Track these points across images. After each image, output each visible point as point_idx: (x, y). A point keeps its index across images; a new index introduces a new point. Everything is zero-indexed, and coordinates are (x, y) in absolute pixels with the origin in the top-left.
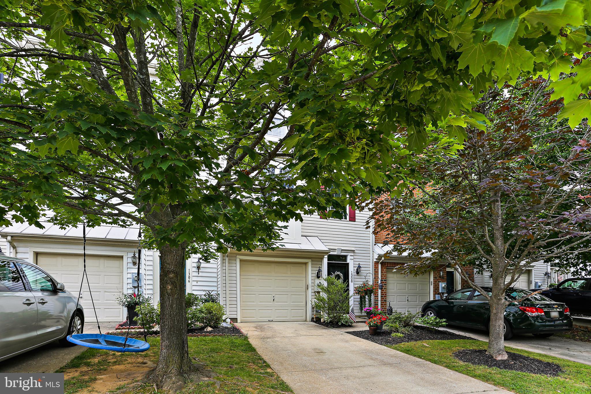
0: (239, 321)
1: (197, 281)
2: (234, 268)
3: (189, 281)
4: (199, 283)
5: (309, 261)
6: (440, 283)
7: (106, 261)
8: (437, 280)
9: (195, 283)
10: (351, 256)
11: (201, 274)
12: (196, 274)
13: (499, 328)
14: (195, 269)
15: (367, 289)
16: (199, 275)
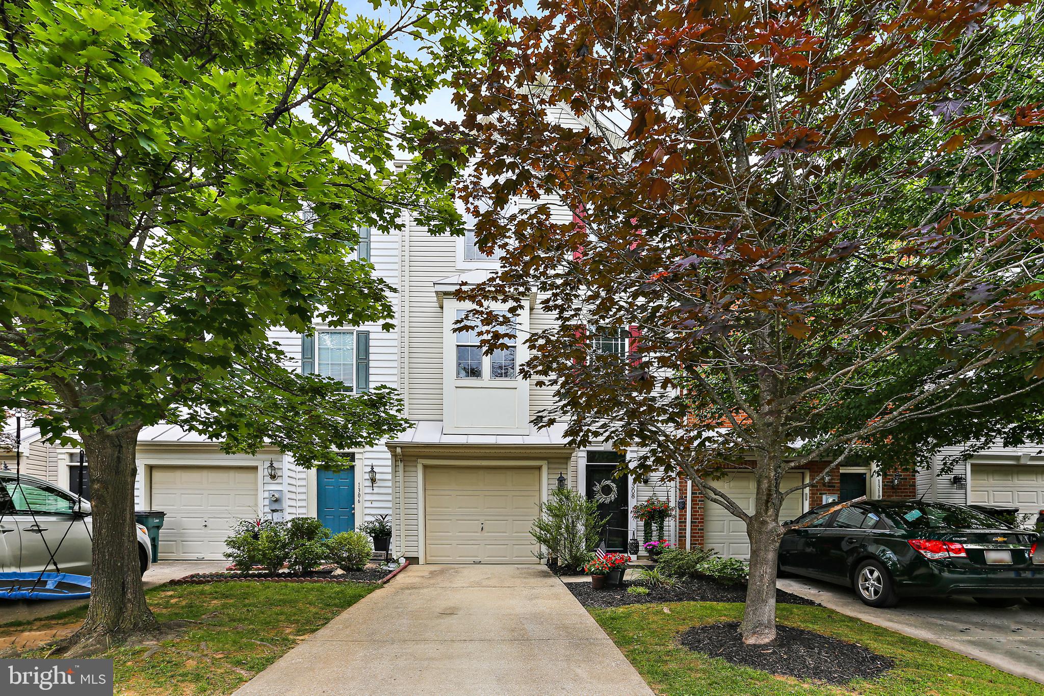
0: (421, 561)
1: (372, 501)
2: (413, 479)
3: (359, 502)
4: (375, 504)
5: (544, 464)
6: (824, 497)
7: (237, 475)
8: (818, 490)
9: (368, 504)
10: (631, 451)
11: (376, 490)
12: (369, 490)
13: (761, 581)
14: (369, 483)
15: (655, 510)
16: (375, 491)
